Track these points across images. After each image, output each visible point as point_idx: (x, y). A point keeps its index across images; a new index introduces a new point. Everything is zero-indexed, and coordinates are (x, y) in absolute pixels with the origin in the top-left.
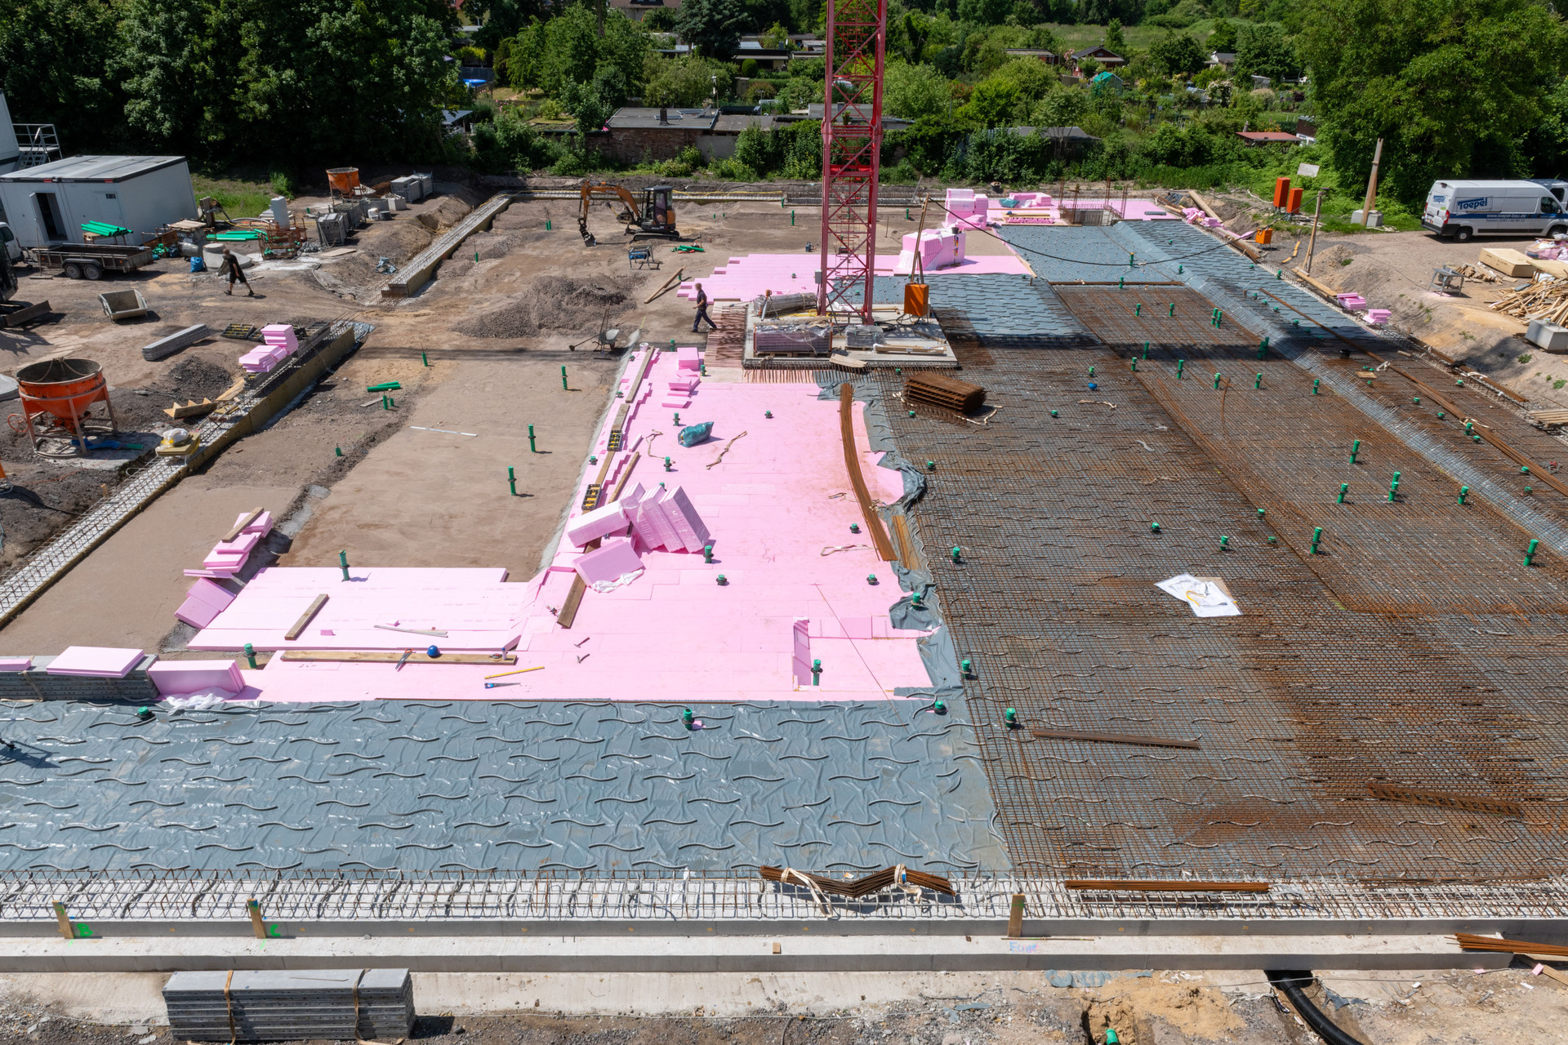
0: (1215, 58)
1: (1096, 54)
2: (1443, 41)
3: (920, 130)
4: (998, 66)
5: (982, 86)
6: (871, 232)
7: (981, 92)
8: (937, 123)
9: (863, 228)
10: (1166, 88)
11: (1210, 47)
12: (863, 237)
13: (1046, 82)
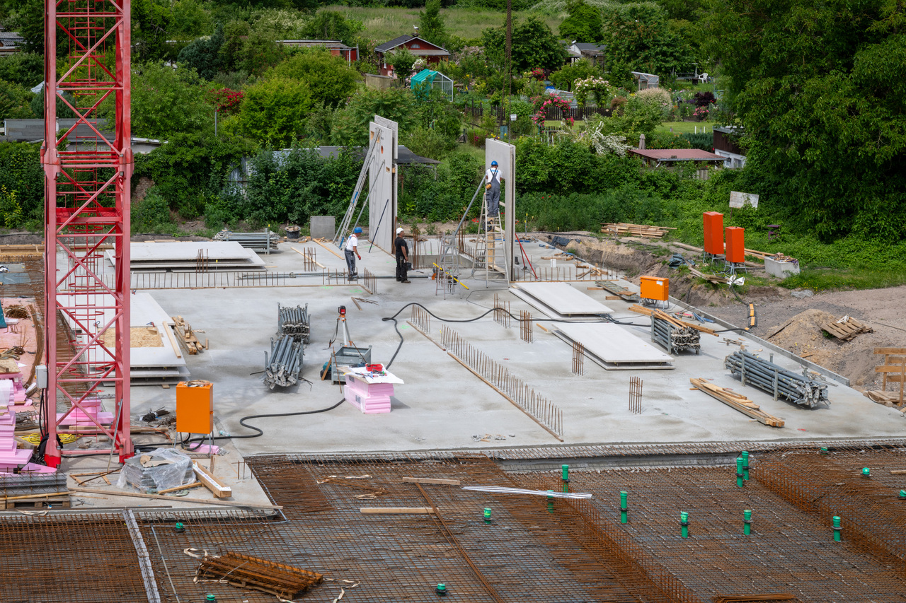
0: (575, 50)
1: (409, 45)
2: (891, 29)
3: (172, 153)
4: (273, 64)
5: (257, 88)
6: (122, 309)
7: (252, 98)
8: (198, 144)
9: (110, 300)
10: (515, 89)
11: (565, 36)
12: (111, 315)
13: (347, 84)
